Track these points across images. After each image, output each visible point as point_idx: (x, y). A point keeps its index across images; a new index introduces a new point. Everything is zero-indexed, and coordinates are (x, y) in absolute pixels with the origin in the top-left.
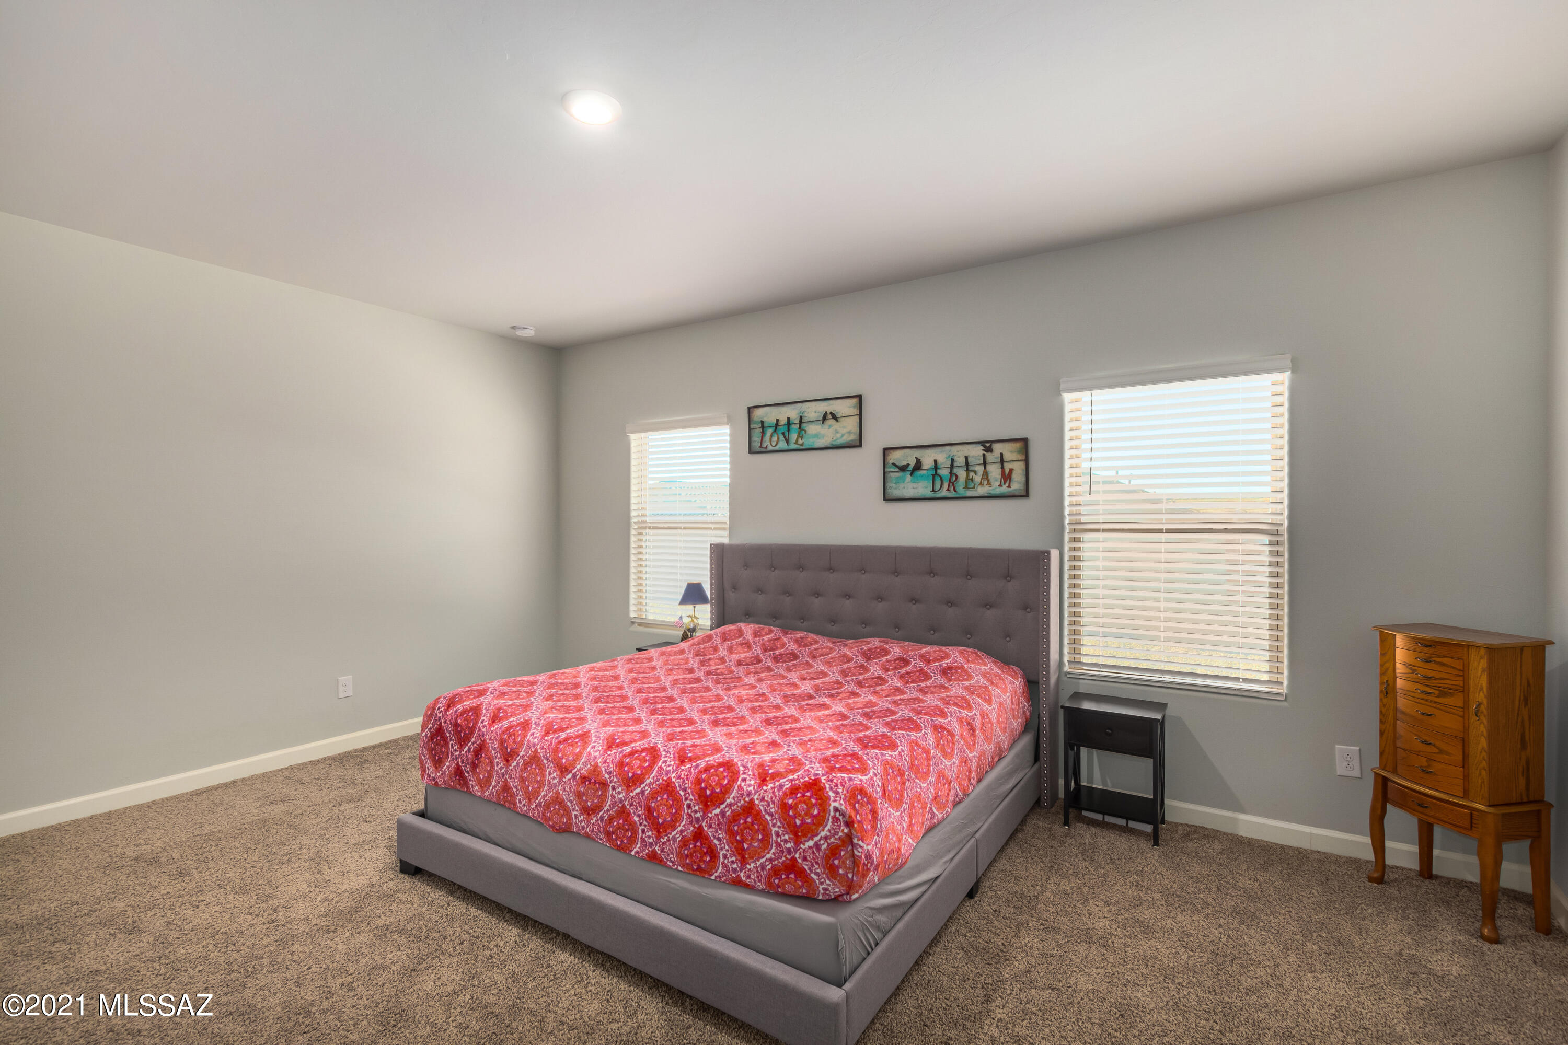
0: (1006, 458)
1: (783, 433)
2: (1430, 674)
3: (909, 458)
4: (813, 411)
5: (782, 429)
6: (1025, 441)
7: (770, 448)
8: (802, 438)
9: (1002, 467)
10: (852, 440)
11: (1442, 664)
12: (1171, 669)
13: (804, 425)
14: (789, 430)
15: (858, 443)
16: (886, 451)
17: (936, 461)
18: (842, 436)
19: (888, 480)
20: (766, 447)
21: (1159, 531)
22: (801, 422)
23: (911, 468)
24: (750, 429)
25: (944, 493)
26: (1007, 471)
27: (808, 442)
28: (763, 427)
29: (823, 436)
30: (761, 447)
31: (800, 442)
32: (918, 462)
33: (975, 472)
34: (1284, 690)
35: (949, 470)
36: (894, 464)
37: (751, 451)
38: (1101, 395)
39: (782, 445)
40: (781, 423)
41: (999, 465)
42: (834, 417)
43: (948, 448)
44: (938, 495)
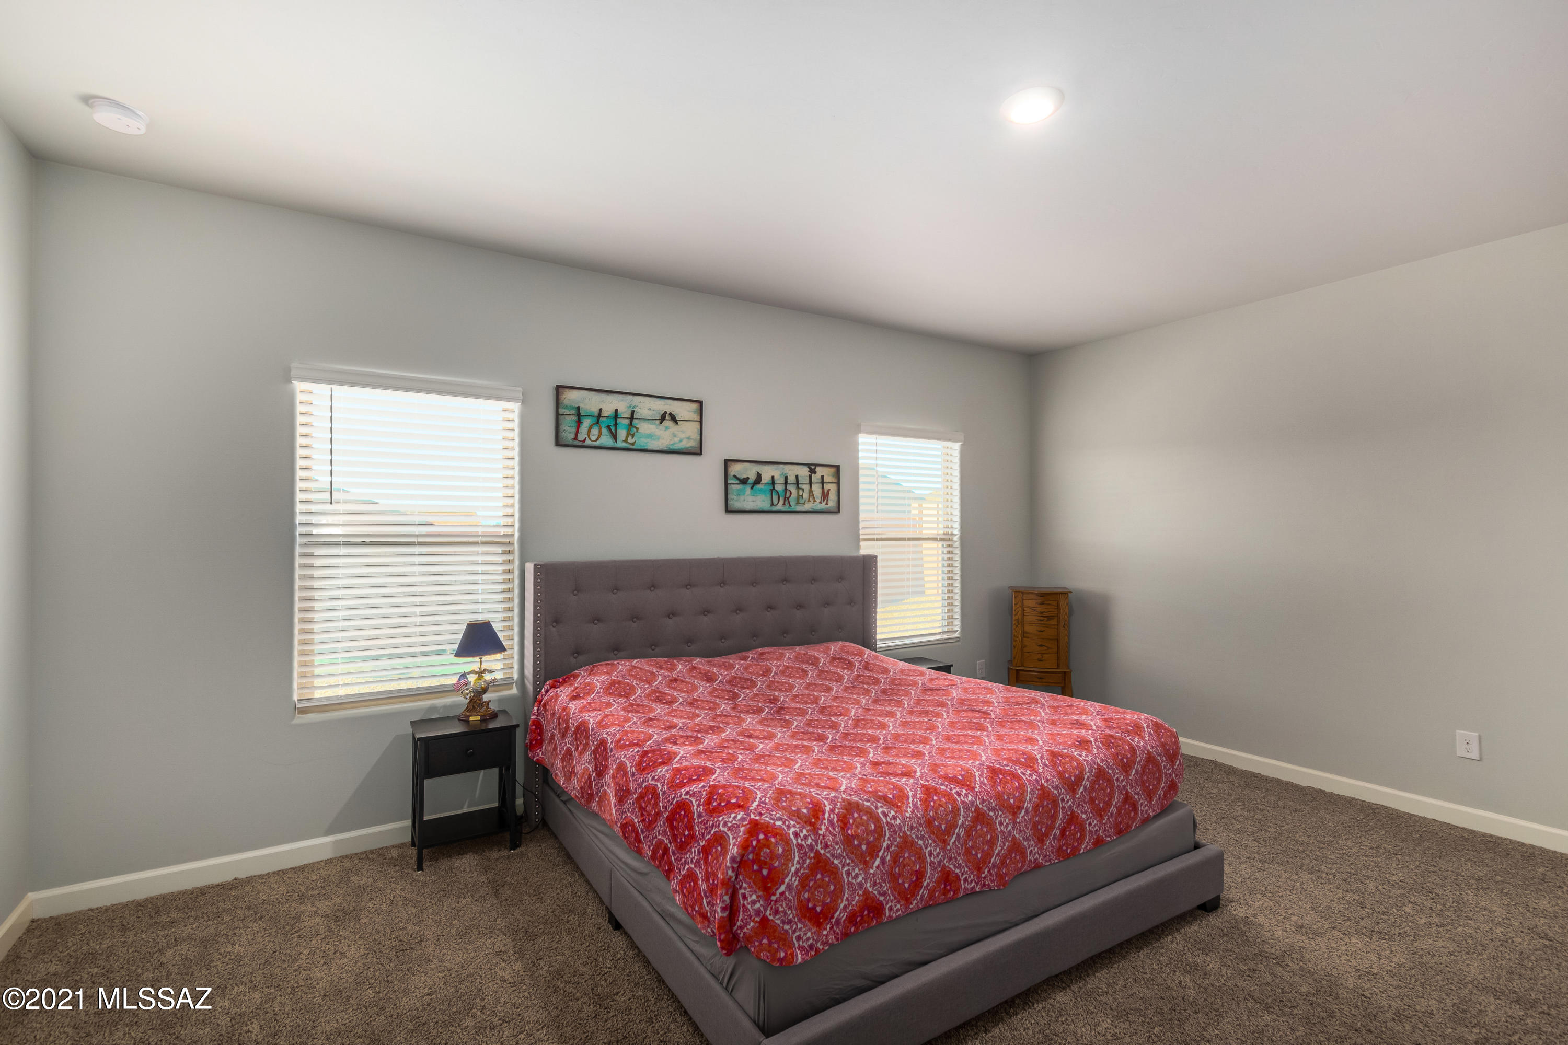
0: (826, 480)
1: (608, 427)
2: (1043, 610)
3: (750, 472)
4: (647, 408)
5: (604, 422)
6: (837, 467)
7: (588, 442)
8: (633, 436)
9: (823, 488)
10: (691, 447)
11: (1049, 604)
12: (908, 635)
13: (635, 422)
14: (616, 425)
15: (698, 451)
16: (727, 462)
17: (773, 477)
18: (681, 441)
19: (729, 491)
20: (584, 441)
21: (903, 539)
22: (632, 418)
23: (751, 481)
24: (558, 415)
25: (780, 507)
26: (826, 491)
27: (641, 442)
28: (579, 415)
29: (659, 438)
30: (576, 438)
31: (630, 440)
32: (759, 476)
33: (803, 490)
34: (956, 635)
35: (784, 487)
36: (735, 476)
37: (559, 443)
38: (883, 440)
39: (606, 440)
40: (604, 414)
41: (821, 485)
42: (674, 419)
43: (782, 466)
44: (774, 508)
